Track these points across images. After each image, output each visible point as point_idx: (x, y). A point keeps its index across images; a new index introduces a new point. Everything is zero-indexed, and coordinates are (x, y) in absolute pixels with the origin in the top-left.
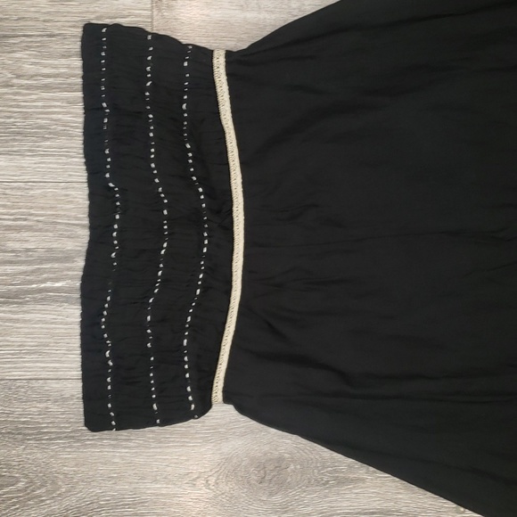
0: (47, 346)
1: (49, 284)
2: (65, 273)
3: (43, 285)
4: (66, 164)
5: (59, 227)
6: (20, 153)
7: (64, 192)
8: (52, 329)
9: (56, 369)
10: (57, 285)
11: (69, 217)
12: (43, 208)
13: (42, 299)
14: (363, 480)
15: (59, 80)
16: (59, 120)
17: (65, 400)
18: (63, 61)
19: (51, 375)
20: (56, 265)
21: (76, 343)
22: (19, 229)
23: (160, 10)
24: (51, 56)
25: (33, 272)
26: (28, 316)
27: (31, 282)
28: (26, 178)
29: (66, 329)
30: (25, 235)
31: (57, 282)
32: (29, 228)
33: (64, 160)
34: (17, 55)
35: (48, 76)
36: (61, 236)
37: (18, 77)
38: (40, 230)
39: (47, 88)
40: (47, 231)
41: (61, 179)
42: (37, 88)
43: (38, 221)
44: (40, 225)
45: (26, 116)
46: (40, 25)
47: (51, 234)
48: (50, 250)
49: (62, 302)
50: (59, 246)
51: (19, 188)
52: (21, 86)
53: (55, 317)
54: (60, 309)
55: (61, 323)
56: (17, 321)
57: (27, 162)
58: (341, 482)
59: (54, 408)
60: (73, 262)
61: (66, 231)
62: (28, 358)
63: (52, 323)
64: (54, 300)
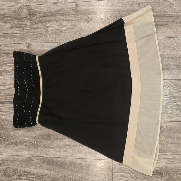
0: (8, 112)
1: (9, 100)
5: (10, 89)
8: (9, 108)
9: (10, 116)
12: (8, 86)
13: (7, 103)
14: (65, 139)
15: (11, 62)
16: (10, 69)
18: (11, 58)
19: (9, 117)
20: (10, 97)
21: (13, 111)
22: (4, 90)
24: (9, 57)
25: (6, 98)
26: (5, 106)
27: (6, 100)
28: (5, 80)
29: (11, 109)
30: (4, 91)
32: (5, 90)
33: (11, 77)
34: (3, 57)
35: (9, 61)
36: (11, 91)
37: (3, 61)
39: (8, 63)
40: (8, 90)
42: (7, 63)
43: (7, 88)
45: (5, 69)
46: (7, 52)
48: (9, 94)
49: (11, 103)
51: (4, 82)
52: (4, 63)
53: (10, 106)
56: (3, 107)
57: (5, 77)
58: (61, 139)
59: (10, 123)
62: (5, 114)
64: (9, 103)
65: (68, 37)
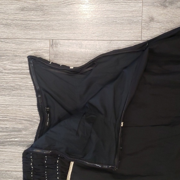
0: (12, 160)
1: (13, 139)
2: (19, 136)
3: (11, 140)
4: (20, 99)
5: (17, 120)
6: (4, 95)
7: (19, 108)
8: (14, 154)
9: (15, 168)
10: (16, 140)
11: (20, 117)
12: (12, 114)
13: (11, 144)
15: (19, 71)
16: (18, 84)
17: (18, 178)
18: (20, 65)
19: (13, 170)
20: (16, 133)
22: (4, 121)
23: (52, 48)
24: (15, 63)
25: (8, 135)
26: (6, 150)
27: (7, 139)
28: (7, 103)
29: (18, 155)
30: (6, 122)
31: (16, 139)
32: (7, 120)
34: (5, 62)
35: (14, 69)
36: (18, 123)
37: (5, 70)
38: (11, 121)
39: (14, 73)
40: (13, 121)
41: (18, 104)
42: (11, 73)
43: (10, 118)
44: (11, 119)
45: (7, 83)
46: (12, 52)
47: (14, 123)
48: (14, 128)
49: (17, 145)
50: (17, 126)
51: (4, 107)
52: (6, 73)
53: (15, 150)
54: (16, 148)
55: (17, 153)
56: (3, 151)
57: (7, 98)
60: (21, 132)
61: (19, 121)
62: (6, 164)
63: (14, 152)
64: (15, 145)
65: (127, 31)
